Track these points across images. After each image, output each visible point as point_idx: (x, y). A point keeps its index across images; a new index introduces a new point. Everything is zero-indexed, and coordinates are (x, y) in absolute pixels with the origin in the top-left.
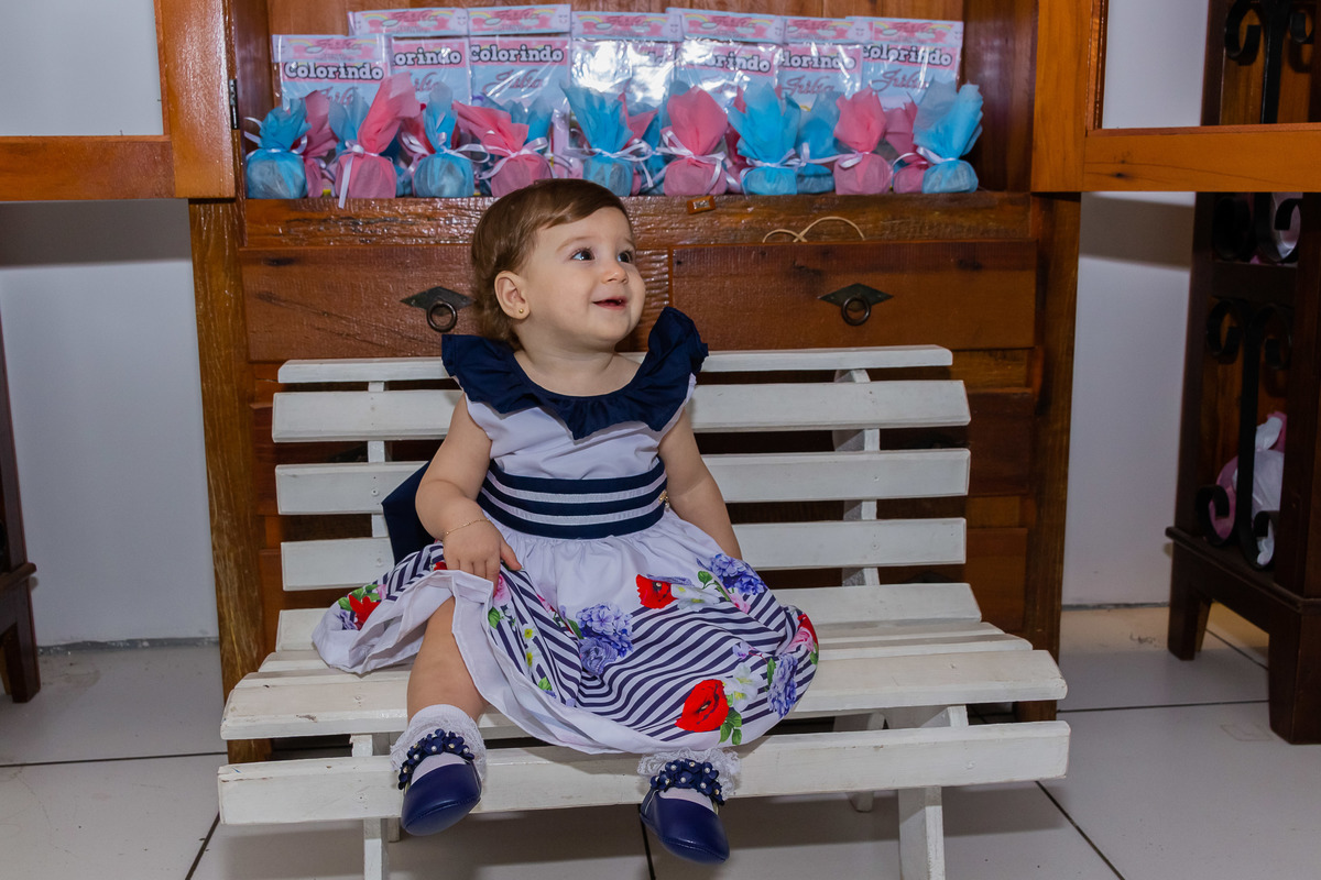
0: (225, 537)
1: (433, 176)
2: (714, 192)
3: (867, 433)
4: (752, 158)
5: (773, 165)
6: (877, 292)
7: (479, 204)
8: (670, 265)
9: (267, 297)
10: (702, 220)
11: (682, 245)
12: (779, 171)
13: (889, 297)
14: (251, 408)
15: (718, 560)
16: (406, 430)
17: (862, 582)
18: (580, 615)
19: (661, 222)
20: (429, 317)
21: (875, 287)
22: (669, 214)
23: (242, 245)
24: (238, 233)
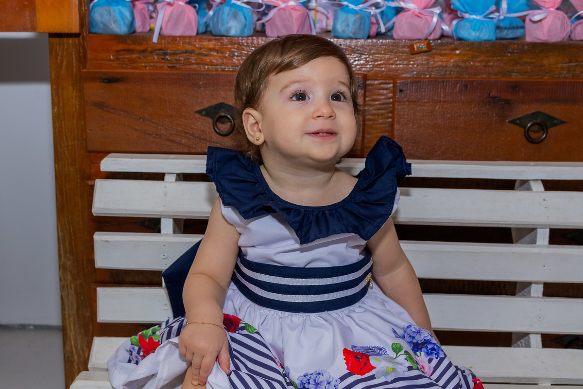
0: (69, 273)
1: (223, 20)
2: (431, 37)
3: (539, 231)
4: (462, 11)
5: (478, 17)
6: (553, 118)
7: (255, 41)
8: (394, 92)
9: (101, 105)
10: (420, 59)
11: (404, 78)
12: (482, 23)
13: (563, 122)
14: (88, 185)
15: (408, 330)
16: (188, 212)
17: (528, 345)
18: (301, 379)
19: (389, 59)
20: (215, 124)
21: (552, 115)
22: (396, 53)
23: (85, 67)
24: (83, 59)
